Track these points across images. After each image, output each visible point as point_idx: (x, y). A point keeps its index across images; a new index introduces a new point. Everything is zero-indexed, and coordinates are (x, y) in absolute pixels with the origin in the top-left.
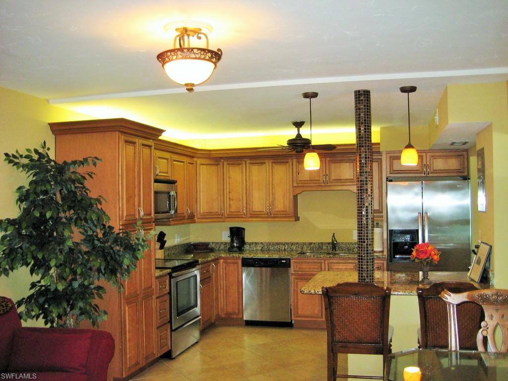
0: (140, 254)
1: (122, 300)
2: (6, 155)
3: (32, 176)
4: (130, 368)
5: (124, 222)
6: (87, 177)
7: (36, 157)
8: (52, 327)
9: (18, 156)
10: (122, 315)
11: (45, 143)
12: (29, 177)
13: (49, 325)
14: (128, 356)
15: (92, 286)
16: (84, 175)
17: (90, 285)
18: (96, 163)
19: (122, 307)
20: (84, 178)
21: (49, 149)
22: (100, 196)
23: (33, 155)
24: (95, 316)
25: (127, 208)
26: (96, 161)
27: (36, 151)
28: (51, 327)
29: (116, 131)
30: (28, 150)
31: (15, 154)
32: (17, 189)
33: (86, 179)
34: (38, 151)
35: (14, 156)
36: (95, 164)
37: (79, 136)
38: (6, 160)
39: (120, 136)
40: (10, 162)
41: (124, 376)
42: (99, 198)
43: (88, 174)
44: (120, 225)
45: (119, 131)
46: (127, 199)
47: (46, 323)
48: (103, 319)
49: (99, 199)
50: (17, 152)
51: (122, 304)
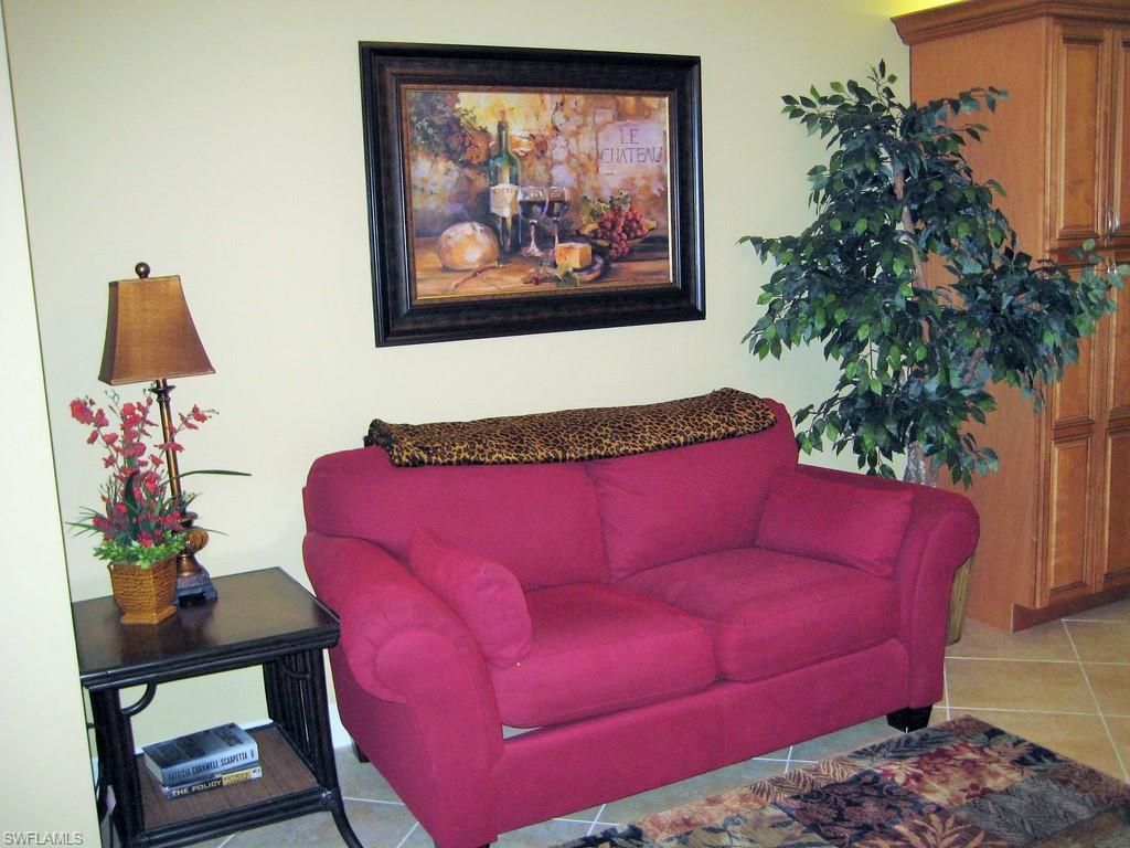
0: (1085, 323)
1: (1044, 429)
2: (788, 99)
3: (838, 142)
4: (1055, 591)
5: (1056, 245)
6: (966, 136)
7: (852, 99)
8: (872, 472)
9: (814, 100)
10: (1042, 465)
11: (882, 66)
12: (830, 144)
13: (867, 468)
14: (1052, 563)
15: (966, 393)
16: (959, 133)
17: (962, 388)
18: (994, 101)
19: (1043, 445)
20: (960, 140)
21: (892, 79)
22: (991, 182)
23: (846, 97)
24: (969, 459)
25: (1068, 210)
26: (995, 96)
27: (853, 86)
28: (869, 473)
29: (1041, 15)
30: (835, 86)
31: (809, 96)
32: (809, 174)
33: (963, 143)
34: (856, 84)
35: (806, 101)
36: (992, 105)
37: (960, 40)
38: (785, 110)
39: (1050, 30)
40: (795, 113)
41: (1038, 606)
42: (987, 186)
43: (969, 131)
44: (1045, 251)
45: (1048, 14)
46: (1067, 187)
47: (861, 464)
48: (988, 469)
49: (987, 189)
50: (813, 91)
51: (1043, 441)
